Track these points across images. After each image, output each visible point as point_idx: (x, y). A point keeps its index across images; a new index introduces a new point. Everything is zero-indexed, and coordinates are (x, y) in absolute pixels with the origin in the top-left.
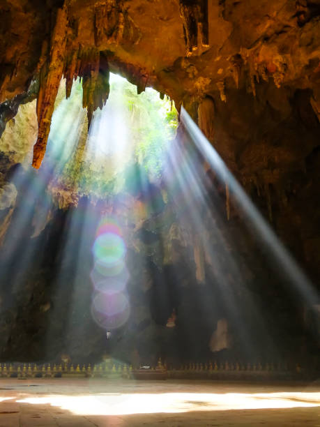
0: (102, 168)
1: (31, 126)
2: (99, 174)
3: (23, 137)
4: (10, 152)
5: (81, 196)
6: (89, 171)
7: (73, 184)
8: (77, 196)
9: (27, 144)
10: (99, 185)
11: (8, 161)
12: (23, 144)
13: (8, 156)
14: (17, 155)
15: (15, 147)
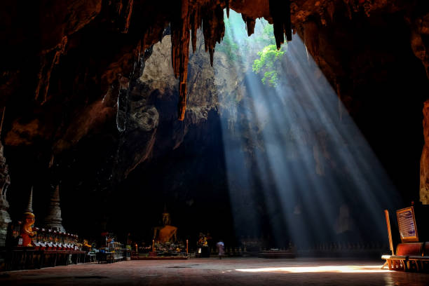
0: (225, 80)
1: (162, 54)
2: (222, 87)
3: (157, 66)
4: (149, 81)
5: (209, 109)
6: (214, 86)
7: (202, 99)
8: (206, 110)
9: (161, 71)
10: (223, 97)
11: (148, 89)
12: (158, 71)
13: (148, 86)
14: (155, 82)
15: (152, 75)
